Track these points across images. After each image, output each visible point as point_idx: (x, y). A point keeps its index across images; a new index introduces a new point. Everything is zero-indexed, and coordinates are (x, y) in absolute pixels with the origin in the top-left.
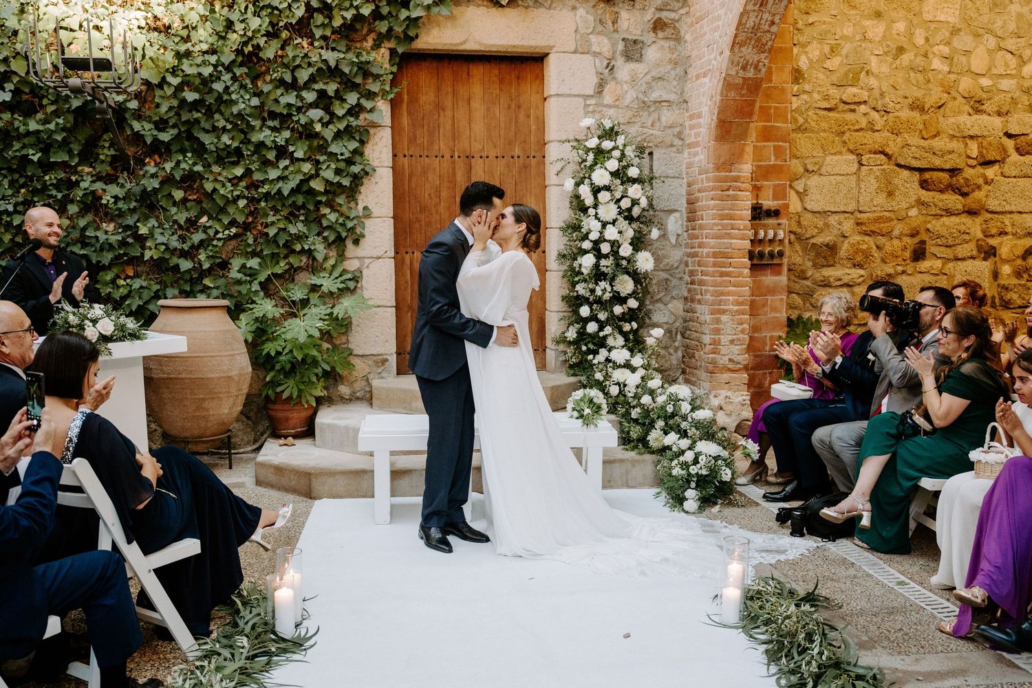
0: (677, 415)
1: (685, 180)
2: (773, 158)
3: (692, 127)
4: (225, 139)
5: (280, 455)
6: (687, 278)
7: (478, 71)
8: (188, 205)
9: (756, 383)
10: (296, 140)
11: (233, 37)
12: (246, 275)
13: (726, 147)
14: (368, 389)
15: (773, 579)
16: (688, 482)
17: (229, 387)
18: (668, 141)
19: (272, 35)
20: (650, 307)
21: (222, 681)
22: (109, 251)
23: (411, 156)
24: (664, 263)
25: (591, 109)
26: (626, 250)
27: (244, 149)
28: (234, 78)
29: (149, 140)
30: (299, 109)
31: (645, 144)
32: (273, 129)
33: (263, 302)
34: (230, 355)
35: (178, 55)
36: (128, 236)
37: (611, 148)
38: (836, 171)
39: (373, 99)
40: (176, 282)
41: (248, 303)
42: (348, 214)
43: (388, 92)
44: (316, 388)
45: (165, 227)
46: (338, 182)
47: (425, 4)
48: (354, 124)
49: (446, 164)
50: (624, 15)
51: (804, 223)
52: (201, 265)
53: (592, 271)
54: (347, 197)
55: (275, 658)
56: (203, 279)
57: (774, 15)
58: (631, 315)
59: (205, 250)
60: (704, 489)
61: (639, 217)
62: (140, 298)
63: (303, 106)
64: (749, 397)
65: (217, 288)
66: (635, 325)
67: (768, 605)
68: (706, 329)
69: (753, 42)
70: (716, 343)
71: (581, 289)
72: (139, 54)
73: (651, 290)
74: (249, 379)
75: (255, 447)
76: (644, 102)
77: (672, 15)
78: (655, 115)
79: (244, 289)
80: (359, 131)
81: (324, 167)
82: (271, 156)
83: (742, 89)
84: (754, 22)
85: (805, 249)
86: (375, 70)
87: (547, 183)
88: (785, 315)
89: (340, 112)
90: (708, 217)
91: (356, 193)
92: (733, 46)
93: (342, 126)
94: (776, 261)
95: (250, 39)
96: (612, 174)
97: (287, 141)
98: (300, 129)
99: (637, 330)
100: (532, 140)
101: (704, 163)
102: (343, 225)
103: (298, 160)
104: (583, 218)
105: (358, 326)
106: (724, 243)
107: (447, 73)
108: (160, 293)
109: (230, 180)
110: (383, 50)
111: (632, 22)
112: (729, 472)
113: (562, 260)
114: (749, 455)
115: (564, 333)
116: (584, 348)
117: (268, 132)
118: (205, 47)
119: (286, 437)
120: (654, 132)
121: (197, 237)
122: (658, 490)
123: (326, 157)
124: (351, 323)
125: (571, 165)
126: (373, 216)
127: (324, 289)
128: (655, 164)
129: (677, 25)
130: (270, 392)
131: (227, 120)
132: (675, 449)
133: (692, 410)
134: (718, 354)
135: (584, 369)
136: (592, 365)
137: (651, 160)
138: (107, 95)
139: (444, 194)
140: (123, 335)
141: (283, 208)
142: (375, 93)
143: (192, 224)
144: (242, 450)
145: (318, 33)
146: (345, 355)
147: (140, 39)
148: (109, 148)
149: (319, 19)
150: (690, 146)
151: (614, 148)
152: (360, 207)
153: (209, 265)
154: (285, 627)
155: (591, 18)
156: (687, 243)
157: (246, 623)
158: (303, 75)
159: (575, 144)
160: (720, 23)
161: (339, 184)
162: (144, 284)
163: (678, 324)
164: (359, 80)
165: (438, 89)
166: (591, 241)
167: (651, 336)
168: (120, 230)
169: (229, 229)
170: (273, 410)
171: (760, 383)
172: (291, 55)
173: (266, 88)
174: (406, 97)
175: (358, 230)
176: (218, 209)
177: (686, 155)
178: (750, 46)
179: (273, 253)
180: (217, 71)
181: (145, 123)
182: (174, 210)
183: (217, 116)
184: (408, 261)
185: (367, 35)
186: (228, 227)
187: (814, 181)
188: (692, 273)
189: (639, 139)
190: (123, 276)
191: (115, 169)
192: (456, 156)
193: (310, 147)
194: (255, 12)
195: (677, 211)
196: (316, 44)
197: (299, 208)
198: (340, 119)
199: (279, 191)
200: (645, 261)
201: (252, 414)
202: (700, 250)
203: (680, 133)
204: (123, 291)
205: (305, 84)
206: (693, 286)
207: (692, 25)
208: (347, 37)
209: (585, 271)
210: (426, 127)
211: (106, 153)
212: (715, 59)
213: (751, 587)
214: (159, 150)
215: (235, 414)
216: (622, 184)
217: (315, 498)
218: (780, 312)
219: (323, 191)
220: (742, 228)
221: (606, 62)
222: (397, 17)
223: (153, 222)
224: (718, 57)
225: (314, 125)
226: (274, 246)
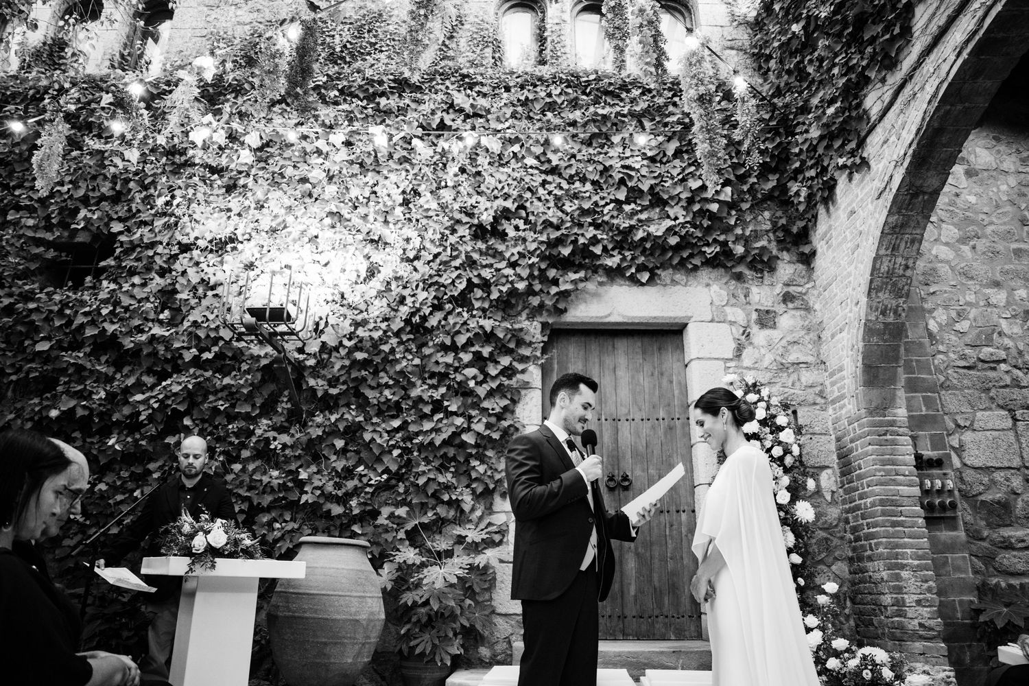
1: (833, 437)
2: (924, 409)
3: (833, 384)
4: (387, 394)
6: (849, 536)
7: (622, 344)
8: (348, 455)
9: (956, 656)
10: (451, 397)
11: (404, 309)
12: (393, 523)
13: (875, 393)
14: (509, 652)
17: (355, 633)
18: (811, 399)
19: (437, 307)
20: (812, 569)
22: (269, 493)
24: (821, 521)
27: (403, 403)
28: (401, 343)
29: (320, 394)
31: (789, 401)
32: (432, 387)
33: (406, 550)
35: (355, 324)
36: (290, 481)
37: (756, 400)
38: (990, 426)
39: (525, 363)
40: (328, 528)
41: (391, 551)
42: (496, 467)
43: (538, 358)
44: (452, 645)
45: (323, 473)
46: (488, 436)
47: (573, 279)
48: (506, 382)
50: (754, 290)
51: (967, 479)
52: (352, 511)
54: (497, 453)
56: (352, 525)
59: (358, 497)
61: (792, 467)
62: (291, 541)
63: (459, 367)
65: (364, 535)
68: (884, 588)
69: (889, 287)
70: (899, 604)
72: (323, 323)
73: (811, 550)
74: (379, 629)
76: (782, 364)
77: (800, 289)
78: (794, 376)
79: (389, 537)
80: (511, 391)
81: (476, 421)
82: (427, 409)
83: (884, 334)
84: (888, 267)
85: (974, 507)
86: (528, 339)
87: (693, 442)
88: (971, 578)
89: (493, 372)
90: (866, 465)
92: (869, 292)
93: (494, 385)
94: (949, 514)
95: (419, 310)
96: (761, 423)
97: (442, 396)
98: (456, 386)
100: (676, 404)
101: (854, 411)
103: (452, 414)
105: (502, 582)
106: (890, 490)
107: (594, 346)
110: (535, 323)
111: (763, 294)
117: (426, 389)
120: (796, 392)
121: (350, 484)
123: (478, 412)
124: (494, 579)
127: (469, 540)
128: (800, 420)
129: (805, 297)
130: (404, 647)
131: (390, 378)
134: (905, 617)
137: (796, 417)
140: (235, 551)
141: (435, 459)
142: (527, 358)
143: (348, 473)
145: (477, 304)
146: (486, 613)
148: (287, 402)
150: (833, 402)
151: (759, 401)
153: (359, 512)
155: (724, 293)
156: (845, 499)
158: (461, 340)
160: (851, 279)
161: (489, 438)
162: (296, 526)
163: (846, 588)
164: (512, 345)
165: (586, 360)
168: (283, 475)
169: (381, 476)
170: (406, 668)
172: (452, 323)
173: (429, 352)
174: (556, 364)
176: (373, 459)
177: (830, 411)
178: (887, 291)
179: (422, 503)
180: (386, 336)
181: (319, 380)
182: (333, 458)
183: (382, 374)
185: (522, 311)
186: (380, 474)
187: (968, 436)
188: (855, 530)
189: (782, 397)
190: (279, 520)
191: (289, 421)
192: (603, 419)
193: (464, 404)
194: (424, 288)
195: (828, 467)
196: (475, 313)
197: (449, 460)
198: (494, 378)
199: (431, 443)
200: (805, 512)
201: (387, 674)
202: (863, 501)
203: (821, 392)
204: (277, 534)
205: (463, 346)
206: (858, 543)
207: (820, 294)
208: (504, 310)
211: (284, 406)
212: (851, 311)
214: (328, 404)
215: (361, 665)
216: (772, 432)
218: (965, 571)
219: (474, 444)
220: (907, 473)
221: (742, 330)
222: (548, 293)
223: (314, 468)
224: (854, 308)
225: (469, 382)
226: (423, 496)
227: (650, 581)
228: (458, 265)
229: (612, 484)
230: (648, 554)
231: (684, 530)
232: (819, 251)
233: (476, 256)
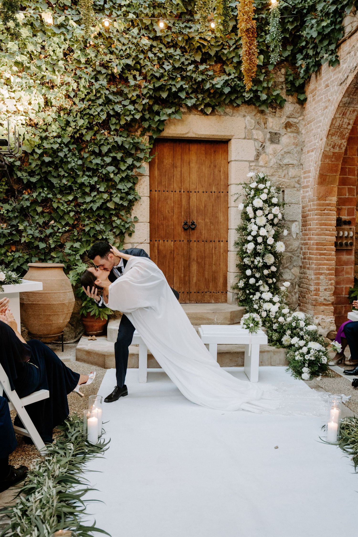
0: (298, 328)
1: (301, 205)
2: (347, 194)
3: (305, 178)
4: (64, 181)
5: (89, 345)
6: (301, 256)
7: (194, 148)
8: (44, 214)
9: (338, 311)
10: (100, 182)
11: (69, 129)
12: (73, 251)
13: (323, 188)
15: (355, 418)
16: (304, 363)
17: (63, 309)
18: (292, 185)
19: (89, 128)
20: (282, 271)
21: (59, 468)
22: (3, 238)
23: (159, 191)
24: (289, 248)
25: (252, 168)
26: (270, 241)
27: (74, 186)
28: (70, 150)
29: (25, 181)
30: (102, 166)
31: (280, 186)
32: (89, 176)
33: (81, 265)
34: (64, 293)
35: (41, 139)
36: (13, 230)
37: (263, 188)
39: (140, 162)
40: (37, 254)
41: (73, 266)
42: (126, 221)
43: (148, 158)
45: (32, 226)
46: (121, 204)
47: (168, 113)
48: (130, 174)
49: (177, 195)
50: (270, 120)
52: (50, 246)
53: (252, 251)
54: (126, 212)
55: (87, 455)
56: (51, 253)
57: (350, 120)
58: (272, 275)
59: (52, 238)
60: (313, 368)
61: (277, 224)
62: (18, 262)
63: (104, 165)
64: (334, 319)
65: (58, 257)
66: (275, 280)
67: (353, 432)
68: (312, 283)
69: (338, 134)
70: (317, 290)
71: (246, 261)
72: (21, 138)
73: (282, 262)
74: (73, 306)
75: (75, 340)
76: (280, 165)
77: (295, 120)
78: (286, 172)
79: (72, 258)
80: (133, 178)
81: (114, 196)
82: (87, 190)
83: (332, 158)
84: (339, 123)
86: (142, 147)
87: (229, 205)
88: (353, 276)
89: (123, 168)
90: (313, 224)
91: (130, 209)
92: (328, 136)
93: (124, 175)
95: (78, 130)
96: (264, 201)
97: (96, 182)
98: (103, 176)
99: (276, 283)
100: (222, 183)
101: (312, 196)
102: (124, 226)
103: (101, 192)
104: (248, 224)
106: (322, 238)
107: (178, 149)
108: (29, 260)
109: (66, 202)
110: (146, 137)
111: (274, 123)
112: (325, 358)
113: (237, 245)
114: (336, 350)
115: (237, 284)
116: (248, 292)
117: (86, 178)
118: (55, 134)
119: (92, 336)
120: (285, 180)
121: (49, 231)
122: (288, 367)
123: (115, 191)
125: (242, 196)
126: (139, 221)
128: (286, 196)
129: (297, 125)
130: (84, 312)
131: (65, 172)
132: (296, 346)
133: (306, 325)
134: (318, 296)
135: (248, 303)
136: (252, 301)
137: (284, 194)
138: (5, 158)
139: (176, 210)
140: (10, 281)
141: (93, 217)
142: (141, 158)
143: (46, 225)
144: (68, 342)
145: (113, 128)
147: (22, 130)
148: (5, 185)
149: (114, 120)
150: (304, 187)
151: (265, 188)
152: (133, 217)
153: (54, 246)
154: (93, 439)
155: (253, 121)
156: (302, 238)
157: (72, 436)
158: (105, 149)
159: (244, 186)
160: (321, 124)
161: (122, 205)
162: (21, 255)
163: (297, 280)
164: (133, 152)
165: (174, 157)
166: (252, 236)
167: (283, 286)
168: (9, 227)
169: (65, 227)
170: (85, 321)
171: (340, 312)
172: (99, 138)
173: (86, 155)
174: (157, 160)
175: (131, 229)
176: (59, 217)
177: (302, 192)
178: (337, 136)
179: (87, 240)
180: (61, 147)
181: (23, 173)
182: (37, 217)
183: (60, 169)
184: (156, 245)
185: (138, 129)
186: (64, 226)
188: (304, 254)
189: (277, 184)
190: (10, 251)
191: (7, 196)
192: (182, 191)
193: (107, 186)
194: (81, 117)
195: (296, 221)
196: (112, 133)
197: (101, 217)
198: (123, 171)
199: (91, 208)
200: (280, 247)
201: (74, 323)
202: (309, 241)
203: (299, 181)
204: (10, 259)
205: (106, 153)
206: (305, 260)
207: (305, 125)
208: (127, 130)
209: (249, 252)
210: (167, 176)
211: (3, 188)
212: (318, 143)
213: (343, 423)
214: (31, 186)
215: (66, 324)
216: (269, 206)
217: (107, 368)
218: (351, 274)
219: (113, 208)
220: (331, 230)
221: (260, 144)
222: (153, 120)
223: (26, 223)
224: (320, 141)
225: (110, 175)
226: (88, 236)
227: (204, 275)
228: (101, 103)
229: (186, 227)
230: (203, 262)
231: (222, 251)
232: (309, 99)
233: (111, 97)
